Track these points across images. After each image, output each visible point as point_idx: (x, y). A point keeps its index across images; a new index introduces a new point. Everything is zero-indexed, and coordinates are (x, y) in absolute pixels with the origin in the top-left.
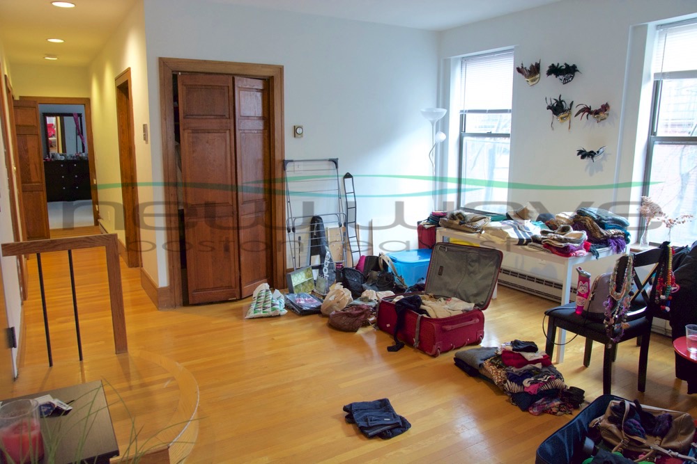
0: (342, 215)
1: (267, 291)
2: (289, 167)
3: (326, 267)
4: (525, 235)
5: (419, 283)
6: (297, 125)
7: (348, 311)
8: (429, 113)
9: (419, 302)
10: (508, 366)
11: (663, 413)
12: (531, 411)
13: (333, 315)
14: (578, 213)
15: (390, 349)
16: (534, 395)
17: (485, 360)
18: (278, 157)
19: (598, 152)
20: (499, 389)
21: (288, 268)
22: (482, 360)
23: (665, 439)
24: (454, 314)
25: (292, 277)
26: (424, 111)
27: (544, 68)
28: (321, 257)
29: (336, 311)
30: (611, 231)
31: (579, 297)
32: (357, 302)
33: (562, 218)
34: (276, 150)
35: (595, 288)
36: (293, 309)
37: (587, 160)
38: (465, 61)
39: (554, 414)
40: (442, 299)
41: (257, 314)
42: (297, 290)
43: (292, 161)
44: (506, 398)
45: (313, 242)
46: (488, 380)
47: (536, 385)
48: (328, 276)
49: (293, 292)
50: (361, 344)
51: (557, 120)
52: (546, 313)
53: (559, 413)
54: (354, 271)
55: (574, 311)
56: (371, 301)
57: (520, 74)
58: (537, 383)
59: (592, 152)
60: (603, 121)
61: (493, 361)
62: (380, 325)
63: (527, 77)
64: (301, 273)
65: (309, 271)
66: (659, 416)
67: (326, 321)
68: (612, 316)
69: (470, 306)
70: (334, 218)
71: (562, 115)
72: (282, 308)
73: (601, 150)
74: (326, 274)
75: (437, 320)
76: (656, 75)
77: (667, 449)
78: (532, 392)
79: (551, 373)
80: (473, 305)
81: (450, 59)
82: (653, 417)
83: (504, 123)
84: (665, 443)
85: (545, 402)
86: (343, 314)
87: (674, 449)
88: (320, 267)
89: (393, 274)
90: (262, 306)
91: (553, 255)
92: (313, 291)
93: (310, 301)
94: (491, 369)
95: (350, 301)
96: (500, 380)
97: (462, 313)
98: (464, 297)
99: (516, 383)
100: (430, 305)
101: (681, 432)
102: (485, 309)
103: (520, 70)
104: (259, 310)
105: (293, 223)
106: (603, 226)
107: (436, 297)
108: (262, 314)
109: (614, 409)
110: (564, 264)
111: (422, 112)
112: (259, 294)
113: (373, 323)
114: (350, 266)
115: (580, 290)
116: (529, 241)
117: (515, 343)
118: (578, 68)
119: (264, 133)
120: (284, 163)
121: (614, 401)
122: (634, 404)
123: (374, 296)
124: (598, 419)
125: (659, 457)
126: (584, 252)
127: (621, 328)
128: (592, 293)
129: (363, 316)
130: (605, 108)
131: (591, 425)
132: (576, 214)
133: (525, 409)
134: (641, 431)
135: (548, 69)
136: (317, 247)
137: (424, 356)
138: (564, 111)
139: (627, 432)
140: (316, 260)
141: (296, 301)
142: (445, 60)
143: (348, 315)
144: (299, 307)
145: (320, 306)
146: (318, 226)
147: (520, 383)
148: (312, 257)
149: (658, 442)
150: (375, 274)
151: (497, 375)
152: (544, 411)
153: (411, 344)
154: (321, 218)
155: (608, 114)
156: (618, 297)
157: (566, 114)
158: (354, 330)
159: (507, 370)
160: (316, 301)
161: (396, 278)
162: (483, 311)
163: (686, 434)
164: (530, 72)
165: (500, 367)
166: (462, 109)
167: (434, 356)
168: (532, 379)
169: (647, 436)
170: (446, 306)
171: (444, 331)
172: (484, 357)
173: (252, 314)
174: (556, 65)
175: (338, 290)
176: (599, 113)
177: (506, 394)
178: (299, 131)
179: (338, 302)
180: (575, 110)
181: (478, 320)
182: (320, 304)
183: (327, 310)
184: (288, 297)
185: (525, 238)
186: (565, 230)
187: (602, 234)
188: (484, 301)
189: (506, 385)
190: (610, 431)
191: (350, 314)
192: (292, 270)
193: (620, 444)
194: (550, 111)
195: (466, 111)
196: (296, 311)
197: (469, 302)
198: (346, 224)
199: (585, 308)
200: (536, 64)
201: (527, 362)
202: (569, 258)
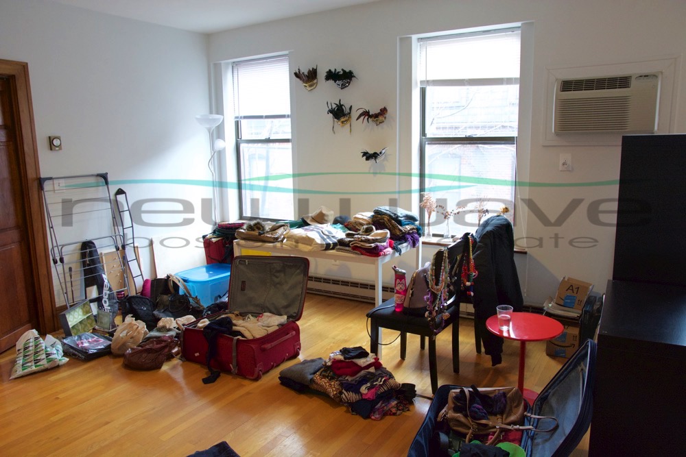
0: (118, 237)
1: (36, 339)
2: (47, 186)
3: (105, 298)
4: (331, 240)
5: (218, 302)
6: (52, 134)
7: (147, 347)
8: (203, 120)
9: (228, 323)
10: (341, 376)
11: (497, 392)
12: (373, 417)
13: (130, 354)
14: (375, 213)
15: (206, 381)
16: (373, 400)
17: (314, 373)
18: (31, 174)
19: (381, 153)
20: (336, 402)
21: (57, 306)
22: (311, 374)
23: (504, 416)
24: (271, 330)
25: (67, 316)
26: (198, 117)
27: (322, 74)
28: (98, 288)
29: (132, 349)
30: (407, 227)
31: (397, 295)
32: (154, 333)
33: (360, 219)
34: (28, 167)
35: (413, 285)
36: (74, 355)
37: (372, 161)
38: (235, 65)
39: (394, 414)
40: (250, 316)
41: (28, 370)
42: (75, 331)
43: (50, 179)
44: (345, 409)
45: (86, 272)
46: (322, 394)
47: (373, 390)
48: (109, 308)
49: (71, 335)
50: (169, 382)
51: (338, 124)
52: (368, 316)
53: (398, 412)
54: (140, 297)
55: (394, 308)
56: (170, 330)
57: (298, 80)
58: (373, 388)
59: (375, 153)
60: (381, 124)
61: (323, 373)
62: (187, 356)
63: (304, 81)
64: (77, 310)
65: (86, 306)
66: (495, 396)
67: (120, 361)
68: (434, 309)
69: (283, 319)
70: (109, 241)
71: (342, 119)
72: (60, 357)
73: (383, 151)
74: (106, 306)
75: (255, 340)
76: (422, 82)
77: (509, 424)
78: (371, 398)
79: (384, 375)
80: (285, 317)
81: (220, 64)
82: (490, 398)
83: (284, 129)
84: (506, 418)
85: (383, 405)
86: (141, 352)
87: (514, 423)
88: (99, 300)
89: (187, 296)
90: (33, 358)
91: (362, 256)
92: (94, 329)
93: (95, 341)
94: (324, 382)
95: (146, 333)
96: (335, 392)
97: (277, 328)
98: (273, 310)
99: (352, 392)
100: (243, 325)
101: (515, 405)
102: (298, 320)
103: (298, 75)
104: (29, 364)
105: (60, 253)
106: (400, 223)
107: (243, 315)
108: (34, 368)
109: (457, 398)
110: (374, 264)
111: (197, 119)
112: (25, 344)
113: (177, 353)
114: (133, 293)
115: (398, 288)
116: (335, 244)
117: (345, 351)
118: (355, 74)
119: (8, 146)
120: (40, 182)
121: (453, 391)
122: (471, 389)
123: (172, 324)
124: (443, 411)
125: (503, 433)
126: (389, 250)
127: (442, 319)
128: (412, 289)
129: (167, 350)
130: (383, 111)
131: (439, 419)
132: (373, 214)
133: (367, 417)
134: (485, 413)
135: (326, 74)
136: (92, 276)
137: (246, 382)
138: (344, 115)
139: (474, 418)
140: (93, 292)
141: (78, 345)
142: (215, 64)
143: (149, 351)
144: (84, 352)
145: (110, 345)
146: (91, 252)
147: (357, 391)
148: (88, 289)
149: (500, 420)
150: (166, 298)
151: (332, 387)
152: (385, 414)
153: (228, 371)
154: (93, 243)
155: (385, 118)
156: (438, 290)
157: (346, 118)
158: (158, 367)
159: (340, 381)
160: (102, 340)
161: (191, 299)
162: (297, 322)
163: (518, 406)
164: (307, 77)
165: (332, 378)
166: (237, 115)
167: (257, 379)
168: (369, 385)
169: (489, 417)
170: (259, 323)
171: (264, 350)
172: (312, 371)
173: (20, 371)
174: (333, 70)
175: (130, 324)
176: (378, 116)
177: (343, 405)
178: (56, 142)
179: (132, 338)
180: (355, 114)
181: (294, 332)
182: (109, 343)
183: (119, 349)
184: (65, 341)
185: (331, 242)
186: (368, 231)
187: (401, 231)
188: (296, 311)
189: (343, 396)
190: (458, 421)
191: (151, 349)
192: (64, 308)
193: (471, 431)
194: (331, 115)
195: (241, 117)
196: (78, 356)
197: (280, 315)
198: (124, 247)
199: (406, 305)
200: (313, 69)
201: (360, 368)
202: (379, 258)
